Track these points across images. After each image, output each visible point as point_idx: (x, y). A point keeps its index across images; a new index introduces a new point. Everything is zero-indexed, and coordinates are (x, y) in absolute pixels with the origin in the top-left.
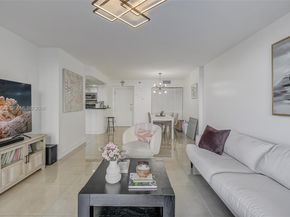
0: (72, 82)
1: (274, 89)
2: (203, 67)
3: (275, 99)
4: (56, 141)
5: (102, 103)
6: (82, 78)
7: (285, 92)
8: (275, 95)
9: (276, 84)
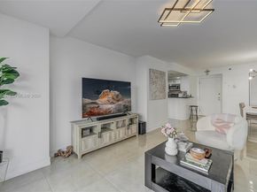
0: (157, 78)
4: (145, 119)
5: (185, 92)
6: (164, 73)
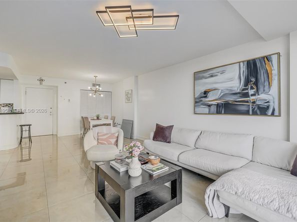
1: (195, 99)
2: (137, 76)
3: (196, 104)
7: (201, 101)
8: (196, 102)
9: (196, 96)
